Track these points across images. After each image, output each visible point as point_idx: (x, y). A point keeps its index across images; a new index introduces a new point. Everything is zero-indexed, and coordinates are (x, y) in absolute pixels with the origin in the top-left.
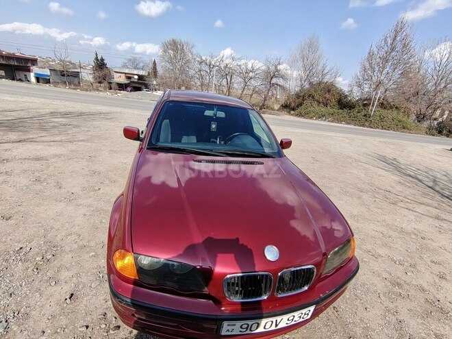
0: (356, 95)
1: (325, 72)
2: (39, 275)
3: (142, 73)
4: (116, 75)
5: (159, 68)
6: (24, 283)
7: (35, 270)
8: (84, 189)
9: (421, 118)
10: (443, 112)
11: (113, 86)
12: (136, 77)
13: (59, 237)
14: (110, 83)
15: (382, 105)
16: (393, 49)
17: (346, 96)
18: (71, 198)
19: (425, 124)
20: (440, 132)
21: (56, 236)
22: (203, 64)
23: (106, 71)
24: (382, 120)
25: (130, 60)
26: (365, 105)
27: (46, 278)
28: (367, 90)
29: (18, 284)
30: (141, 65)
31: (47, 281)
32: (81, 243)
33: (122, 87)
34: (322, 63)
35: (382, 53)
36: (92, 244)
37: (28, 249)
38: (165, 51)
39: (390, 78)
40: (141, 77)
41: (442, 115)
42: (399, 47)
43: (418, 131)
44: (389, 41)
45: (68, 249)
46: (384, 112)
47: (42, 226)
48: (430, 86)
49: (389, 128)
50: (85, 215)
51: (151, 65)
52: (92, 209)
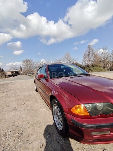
0: (84, 65)
1: (74, 60)
2: (22, 141)
3: (16, 71)
4: (7, 73)
5: (22, 68)
6: (17, 147)
7: (18, 140)
8: (19, 105)
9: (104, 67)
10: (109, 65)
11: (7, 76)
12: (15, 72)
13: (20, 124)
14: (5, 76)
15: (92, 66)
16: (90, 52)
17: (82, 65)
18: (15, 109)
19: (106, 69)
20: (111, 70)
21: (18, 124)
22: (37, 64)
23: (3, 72)
24: (94, 69)
25: (12, 68)
26: (88, 67)
27: (25, 141)
28: (86, 63)
29: (14, 148)
30: (16, 68)
31: (27, 143)
32: (31, 123)
33: (10, 76)
34: (72, 58)
35: (87, 53)
36: (35, 122)
37: (9, 132)
38: (24, 63)
39: (92, 58)
40: (16, 72)
41: (108, 66)
42: (91, 51)
43: (105, 71)
44: (88, 50)
45: (27, 127)
46: (94, 67)
47: (10, 122)
48: (103, 59)
49: (97, 72)
50: (25, 113)
51: (20, 68)
52: (26, 111)
